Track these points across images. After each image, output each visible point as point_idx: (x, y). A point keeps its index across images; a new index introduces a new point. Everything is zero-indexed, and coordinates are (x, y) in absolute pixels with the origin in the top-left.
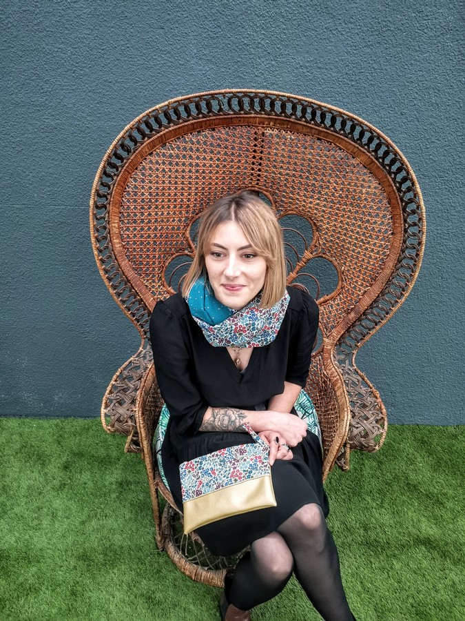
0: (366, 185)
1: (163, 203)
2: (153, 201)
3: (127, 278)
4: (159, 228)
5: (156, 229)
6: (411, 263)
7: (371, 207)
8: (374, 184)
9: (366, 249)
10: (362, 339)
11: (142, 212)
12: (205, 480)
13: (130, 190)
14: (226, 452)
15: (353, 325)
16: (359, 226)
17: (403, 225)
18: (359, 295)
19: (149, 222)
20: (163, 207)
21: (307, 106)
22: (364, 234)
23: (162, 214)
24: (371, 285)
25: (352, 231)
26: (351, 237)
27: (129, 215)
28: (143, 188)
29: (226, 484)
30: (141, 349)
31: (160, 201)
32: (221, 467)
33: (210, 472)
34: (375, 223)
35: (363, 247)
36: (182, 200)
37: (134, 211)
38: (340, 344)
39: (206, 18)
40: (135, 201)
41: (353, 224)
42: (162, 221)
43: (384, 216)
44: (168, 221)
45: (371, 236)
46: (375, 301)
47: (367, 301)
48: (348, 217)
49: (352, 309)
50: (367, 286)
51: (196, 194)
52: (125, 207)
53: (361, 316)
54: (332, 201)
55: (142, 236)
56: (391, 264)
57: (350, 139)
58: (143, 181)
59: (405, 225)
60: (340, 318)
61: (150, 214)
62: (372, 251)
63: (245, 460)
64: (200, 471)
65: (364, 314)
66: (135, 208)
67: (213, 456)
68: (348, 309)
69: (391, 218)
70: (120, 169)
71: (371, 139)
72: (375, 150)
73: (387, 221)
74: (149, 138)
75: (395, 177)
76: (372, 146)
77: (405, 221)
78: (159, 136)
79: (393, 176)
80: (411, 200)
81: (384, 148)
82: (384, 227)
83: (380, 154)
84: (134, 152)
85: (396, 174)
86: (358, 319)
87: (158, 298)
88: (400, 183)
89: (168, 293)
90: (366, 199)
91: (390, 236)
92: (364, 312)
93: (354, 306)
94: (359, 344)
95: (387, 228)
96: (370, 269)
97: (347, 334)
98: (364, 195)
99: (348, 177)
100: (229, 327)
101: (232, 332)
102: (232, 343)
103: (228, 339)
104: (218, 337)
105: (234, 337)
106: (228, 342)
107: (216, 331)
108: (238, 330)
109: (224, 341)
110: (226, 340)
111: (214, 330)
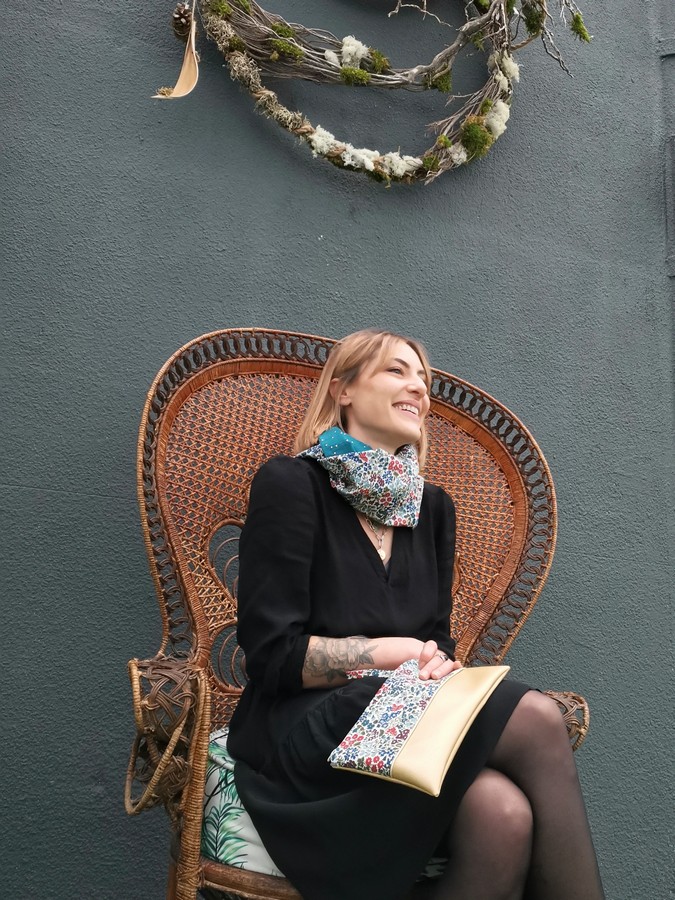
0: (472, 452)
1: (226, 440)
2: (215, 432)
4: (216, 470)
5: (211, 470)
6: (545, 527)
7: (483, 476)
8: (481, 451)
9: (486, 524)
10: (502, 647)
11: (198, 442)
13: (189, 410)
15: (486, 627)
16: (472, 498)
17: (524, 489)
18: (485, 585)
19: (205, 457)
20: (225, 445)
22: (480, 507)
23: (222, 454)
24: (499, 570)
25: (464, 504)
27: (181, 439)
28: (205, 413)
30: (160, 652)
31: (223, 436)
34: (491, 491)
35: (482, 522)
36: (249, 444)
37: (189, 436)
40: (192, 425)
41: (465, 496)
42: (222, 463)
43: (500, 484)
44: (228, 465)
45: (488, 508)
46: (510, 586)
47: (497, 594)
48: (458, 489)
49: (479, 608)
50: (494, 572)
51: (267, 442)
52: (179, 428)
53: (495, 611)
54: (435, 471)
55: (192, 473)
56: (520, 537)
57: (450, 403)
58: (206, 405)
59: (526, 489)
61: (207, 448)
62: (494, 525)
65: (499, 607)
66: (191, 434)
68: (474, 609)
69: (508, 487)
70: (184, 379)
71: (473, 402)
72: (479, 414)
73: (503, 490)
74: (223, 360)
75: (505, 440)
76: (475, 410)
77: (526, 484)
78: (234, 362)
79: (502, 439)
80: (529, 458)
81: (489, 409)
82: (502, 497)
83: (485, 416)
84: (204, 368)
85: (505, 436)
86: (491, 617)
87: (196, 577)
88: (512, 445)
89: (210, 574)
90: (475, 467)
91: (511, 506)
92: (498, 605)
93: (482, 602)
94: (499, 657)
95: (505, 496)
96: (494, 548)
97: (479, 644)
98: (472, 463)
99: (450, 445)
100: (385, 457)
101: (387, 467)
102: (386, 485)
103: (382, 477)
104: (371, 469)
105: (389, 476)
106: (381, 482)
107: (370, 458)
108: (394, 466)
109: (377, 479)
110: (379, 478)
111: (367, 457)
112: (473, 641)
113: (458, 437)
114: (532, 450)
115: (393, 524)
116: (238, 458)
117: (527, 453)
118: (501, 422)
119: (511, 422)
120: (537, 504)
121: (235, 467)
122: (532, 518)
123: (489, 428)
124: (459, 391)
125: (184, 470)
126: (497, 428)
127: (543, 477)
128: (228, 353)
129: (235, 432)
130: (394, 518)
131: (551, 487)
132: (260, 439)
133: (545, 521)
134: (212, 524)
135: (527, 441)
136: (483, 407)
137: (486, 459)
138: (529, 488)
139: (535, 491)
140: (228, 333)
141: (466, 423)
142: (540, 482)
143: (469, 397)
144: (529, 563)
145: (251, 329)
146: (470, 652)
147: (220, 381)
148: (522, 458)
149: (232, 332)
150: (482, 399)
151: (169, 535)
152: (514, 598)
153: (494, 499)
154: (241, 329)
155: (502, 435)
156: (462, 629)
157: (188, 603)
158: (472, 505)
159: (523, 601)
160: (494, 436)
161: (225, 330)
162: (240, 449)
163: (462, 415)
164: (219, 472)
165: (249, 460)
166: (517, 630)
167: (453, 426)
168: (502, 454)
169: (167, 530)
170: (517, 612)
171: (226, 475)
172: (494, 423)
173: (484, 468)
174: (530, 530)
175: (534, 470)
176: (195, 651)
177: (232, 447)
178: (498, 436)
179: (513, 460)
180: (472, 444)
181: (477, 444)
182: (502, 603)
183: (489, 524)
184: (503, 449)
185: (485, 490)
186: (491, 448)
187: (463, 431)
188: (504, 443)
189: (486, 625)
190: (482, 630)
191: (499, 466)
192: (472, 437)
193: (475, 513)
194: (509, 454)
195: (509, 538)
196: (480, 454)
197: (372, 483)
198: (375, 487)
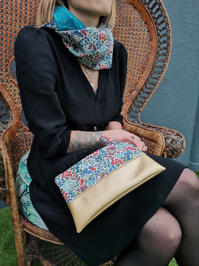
0: (132, 13)
6: (165, 51)
8: (136, 13)
10: (142, 106)
12: (86, 177)
14: (99, 152)
15: (136, 98)
16: (132, 38)
17: (156, 32)
18: (136, 80)
22: (135, 42)
24: (142, 72)
25: (128, 41)
29: (110, 171)
32: (98, 163)
33: (89, 170)
34: (140, 34)
35: (136, 50)
36: (21, 12)
38: (130, 112)
41: (128, 37)
43: (145, 30)
45: (139, 43)
46: (147, 80)
47: (141, 83)
48: (125, 34)
49: (133, 90)
50: (140, 74)
51: (31, 11)
53: (140, 91)
56: (153, 57)
59: (157, 32)
63: (118, 152)
64: (78, 173)
65: (142, 89)
67: (88, 158)
68: (131, 90)
69: (148, 31)
73: (146, 33)
75: (148, 6)
77: (157, 30)
79: (147, 5)
80: (160, 16)
82: (145, 37)
86: (138, 94)
87: (6, 85)
88: (152, 9)
89: (13, 83)
90: (133, 22)
91: (149, 42)
92: (141, 89)
93: (134, 87)
94: (141, 110)
95: (147, 37)
96: (141, 62)
97: (133, 105)
98: (132, 19)
99: (122, 10)
100: (96, 31)
101: (98, 38)
102: (97, 50)
103: (95, 46)
104: (89, 41)
105: (99, 44)
106: (95, 49)
107: (88, 34)
108: (101, 36)
109: (93, 47)
110: (94, 46)
111: (86, 32)
112: (131, 104)
113: (126, 5)
114: (162, 12)
115: (99, 69)
116: (16, 21)
117: (159, 12)
120: (162, 40)
121: (15, 26)
122: (159, 47)
127: (166, 26)
129: (12, 5)
130: (99, 65)
131: (170, 32)
132: (26, 9)
133: (165, 48)
134: (9, 57)
135: (160, 6)
137: (139, 16)
138: (159, 32)
139: (161, 34)
142: (164, 28)
144: (156, 69)
146: (129, 108)
148: (156, 15)
152: (148, 86)
153: (142, 38)
156: (126, 98)
157: (4, 98)
158: (132, 42)
159: (152, 86)
160: (143, 4)
162: (16, 15)
164: (6, 30)
165: (23, 22)
166: (149, 99)
168: (147, 14)
170: (149, 91)
171: (11, 31)
173: (137, 22)
174: (158, 53)
175: (162, 22)
176: (12, 119)
177: (12, 14)
178: (145, 4)
179: (152, 17)
180: (132, 9)
181: (134, 9)
182: (143, 87)
183: (139, 51)
184: (147, 11)
185: (138, 34)
186: (141, 11)
187: (128, 2)
188: (148, 7)
189: (136, 97)
190: (134, 99)
191: (145, 20)
192: (132, 5)
193: (133, 46)
194: (150, 14)
195: (148, 58)
196: (136, 14)
197: (90, 50)
198: (92, 52)
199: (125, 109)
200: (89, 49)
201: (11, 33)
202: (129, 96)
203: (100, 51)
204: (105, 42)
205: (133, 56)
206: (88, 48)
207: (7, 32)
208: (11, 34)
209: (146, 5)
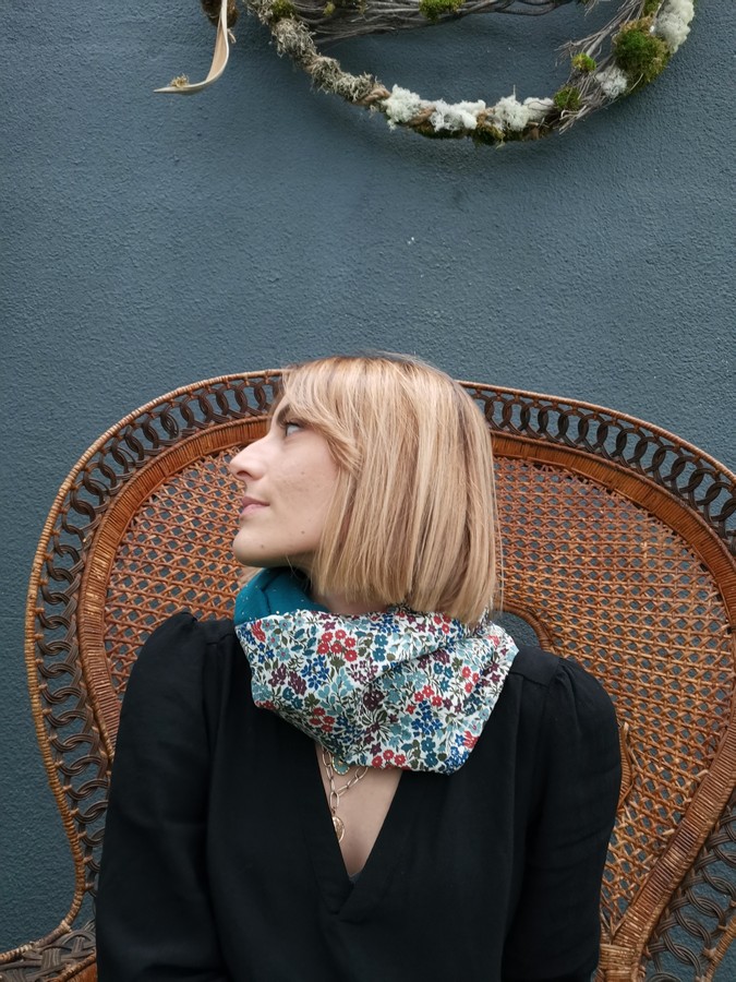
0: (644, 535)
1: (219, 546)
2: (199, 535)
3: (89, 690)
4: (200, 595)
5: (190, 595)
7: (668, 578)
8: (662, 533)
9: (677, 670)
10: (719, 932)
11: (169, 553)
15: (684, 884)
16: (649, 620)
18: (681, 793)
19: (181, 575)
20: (217, 553)
21: (513, 401)
22: (663, 636)
23: (213, 567)
24: (709, 763)
25: (633, 632)
26: (633, 645)
27: (139, 551)
28: (184, 506)
30: (65, 922)
31: (214, 538)
34: (685, 607)
35: (669, 666)
37: (153, 545)
38: (655, 954)
39: (343, 340)
40: (161, 527)
41: (633, 618)
42: (209, 582)
43: (702, 593)
44: (221, 584)
45: (681, 640)
46: (731, 803)
47: (705, 814)
49: (671, 839)
50: (699, 768)
52: (137, 534)
53: (700, 851)
54: (578, 573)
55: (155, 604)
57: (600, 454)
58: (188, 493)
60: (641, 870)
61: (185, 561)
62: (693, 672)
65: (709, 844)
66: (157, 541)
68: (659, 841)
69: (719, 597)
70: (147, 458)
71: (641, 448)
72: (655, 468)
73: (710, 603)
74: (218, 423)
75: (707, 510)
76: (646, 461)
78: (236, 425)
79: (701, 509)
81: (671, 457)
82: (707, 617)
83: (665, 469)
84: (184, 437)
85: (706, 503)
86: (693, 864)
90: (651, 562)
91: (726, 636)
92: (707, 840)
93: (675, 827)
94: (712, 952)
95: (714, 617)
96: (695, 718)
97: (670, 919)
98: (645, 555)
99: (604, 525)
100: (306, 626)
101: (315, 648)
102: (310, 691)
103: (299, 674)
104: (271, 656)
105: (318, 668)
106: (299, 685)
107: (269, 634)
108: (332, 643)
109: (288, 679)
110: (293, 675)
111: (263, 630)
112: (657, 911)
113: (624, 507)
118: (696, 478)
119: (717, 477)
123: (674, 490)
124: (613, 432)
125: (139, 598)
126: (690, 489)
128: (226, 411)
136: (660, 455)
137: (672, 545)
140: (223, 382)
141: (631, 486)
143: (633, 440)
145: (262, 372)
146: (652, 933)
147: (215, 455)
149: (230, 379)
150: (656, 440)
151: (95, 712)
153: (691, 623)
154: (245, 374)
155: (700, 503)
158: (649, 635)
160: (684, 504)
161: (218, 379)
163: (623, 472)
164: (205, 597)
167: (609, 492)
168: (702, 536)
169: (92, 705)
171: (217, 600)
172: (683, 481)
173: (668, 563)
178: (693, 504)
179: (725, 548)
180: (645, 522)
181: (654, 521)
182: (715, 835)
183: (684, 670)
184: (704, 528)
185: (673, 605)
186: (681, 528)
187: (627, 499)
188: (705, 516)
189: (684, 879)
190: (675, 890)
191: (699, 558)
192: (645, 509)
193: (655, 649)
194: (716, 537)
195: (727, 699)
196: (660, 538)
197: (276, 689)
198: (284, 695)
199: (631, 936)
200: (274, 685)
201: (215, 607)
202: (652, 867)
203: (321, 693)
204: (348, 664)
205: (659, 690)
206: (270, 682)
207: (202, 604)
208: (214, 611)
209: (696, 509)
